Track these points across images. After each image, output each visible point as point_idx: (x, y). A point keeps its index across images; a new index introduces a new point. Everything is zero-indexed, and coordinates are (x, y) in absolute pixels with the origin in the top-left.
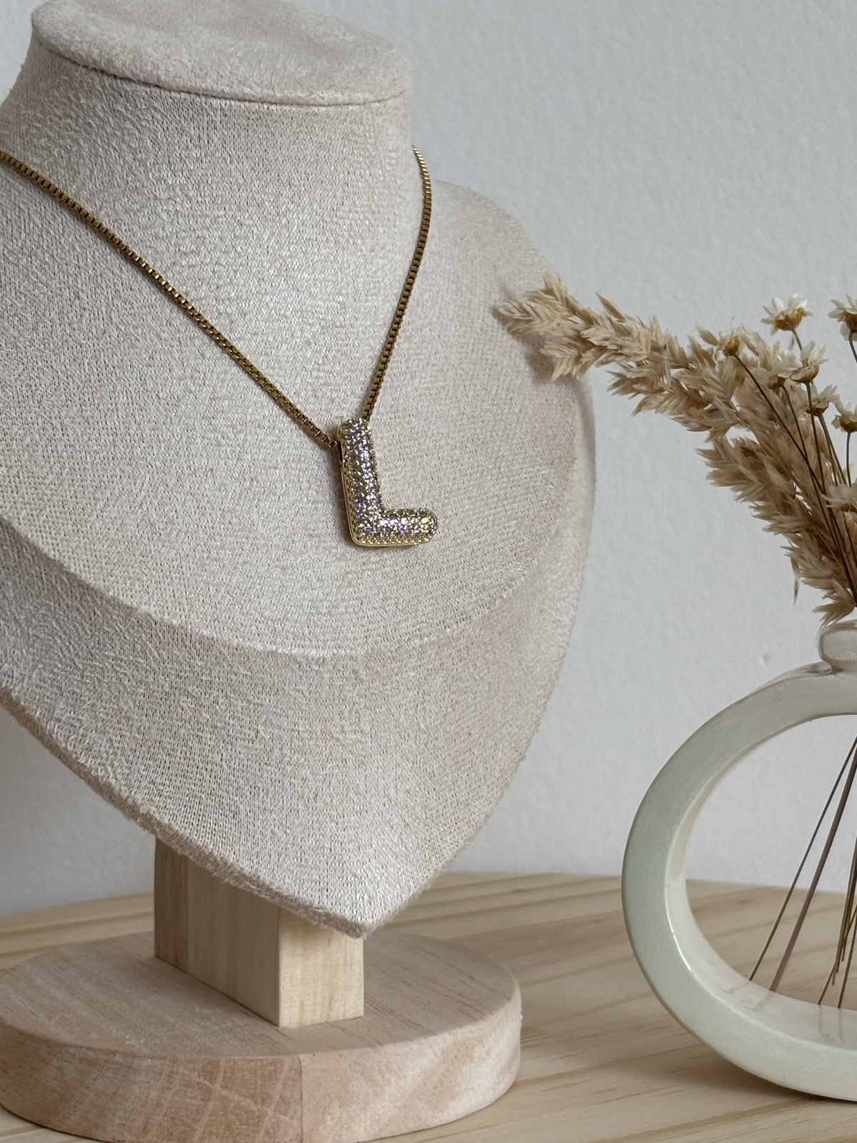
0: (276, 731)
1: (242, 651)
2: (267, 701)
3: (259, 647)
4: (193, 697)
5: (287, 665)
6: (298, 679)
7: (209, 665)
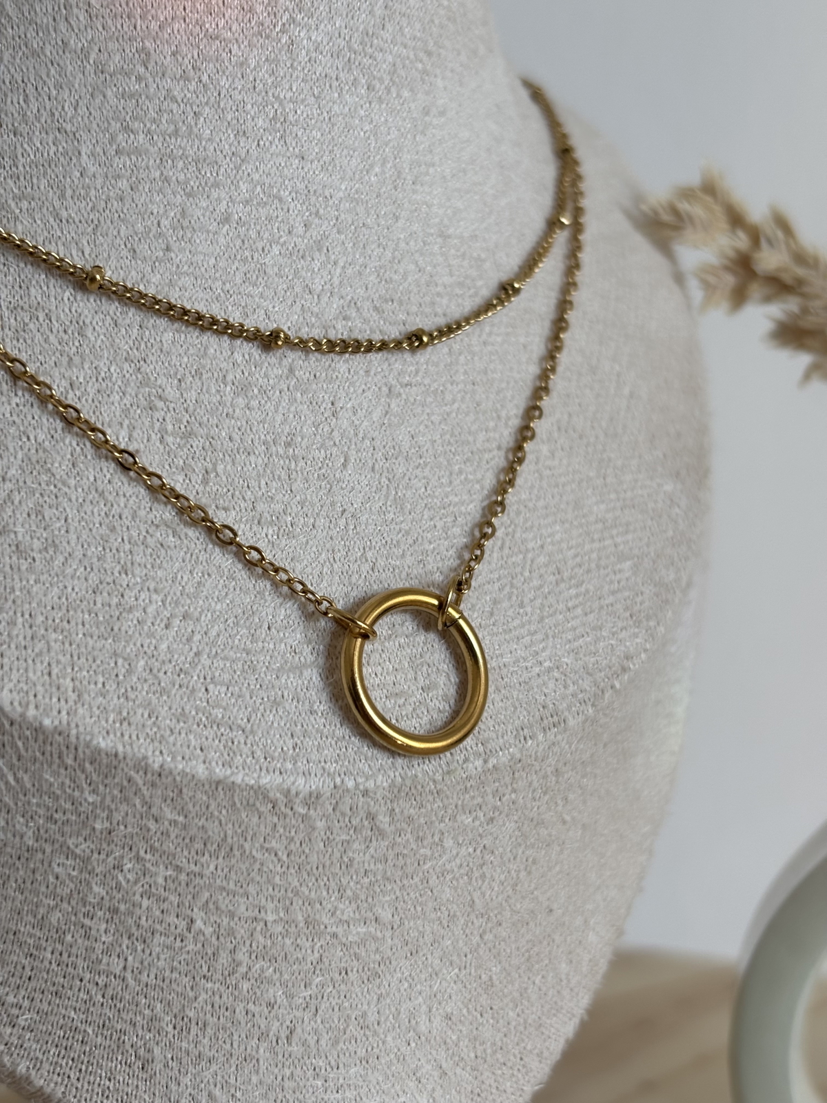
0: (226, 921)
1: (170, 779)
2: (212, 867)
3: (201, 771)
4: (75, 856)
5: (250, 806)
6: (269, 830)
7: (108, 800)
